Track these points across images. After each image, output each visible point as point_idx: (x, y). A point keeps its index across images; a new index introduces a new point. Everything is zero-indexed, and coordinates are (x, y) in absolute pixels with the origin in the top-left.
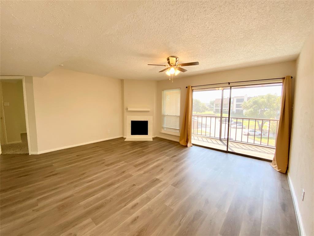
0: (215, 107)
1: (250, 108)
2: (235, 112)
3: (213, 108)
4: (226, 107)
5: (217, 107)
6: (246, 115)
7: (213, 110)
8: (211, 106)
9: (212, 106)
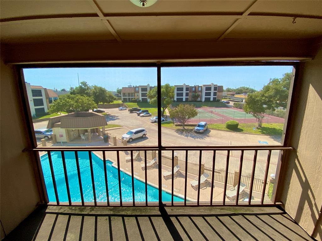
0: (123, 96)
1: (154, 98)
2: (141, 101)
3: (121, 97)
4: (133, 96)
5: (125, 97)
6: (151, 104)
7: (121, 99)
8: (118, 95)
9: (120, 95)
